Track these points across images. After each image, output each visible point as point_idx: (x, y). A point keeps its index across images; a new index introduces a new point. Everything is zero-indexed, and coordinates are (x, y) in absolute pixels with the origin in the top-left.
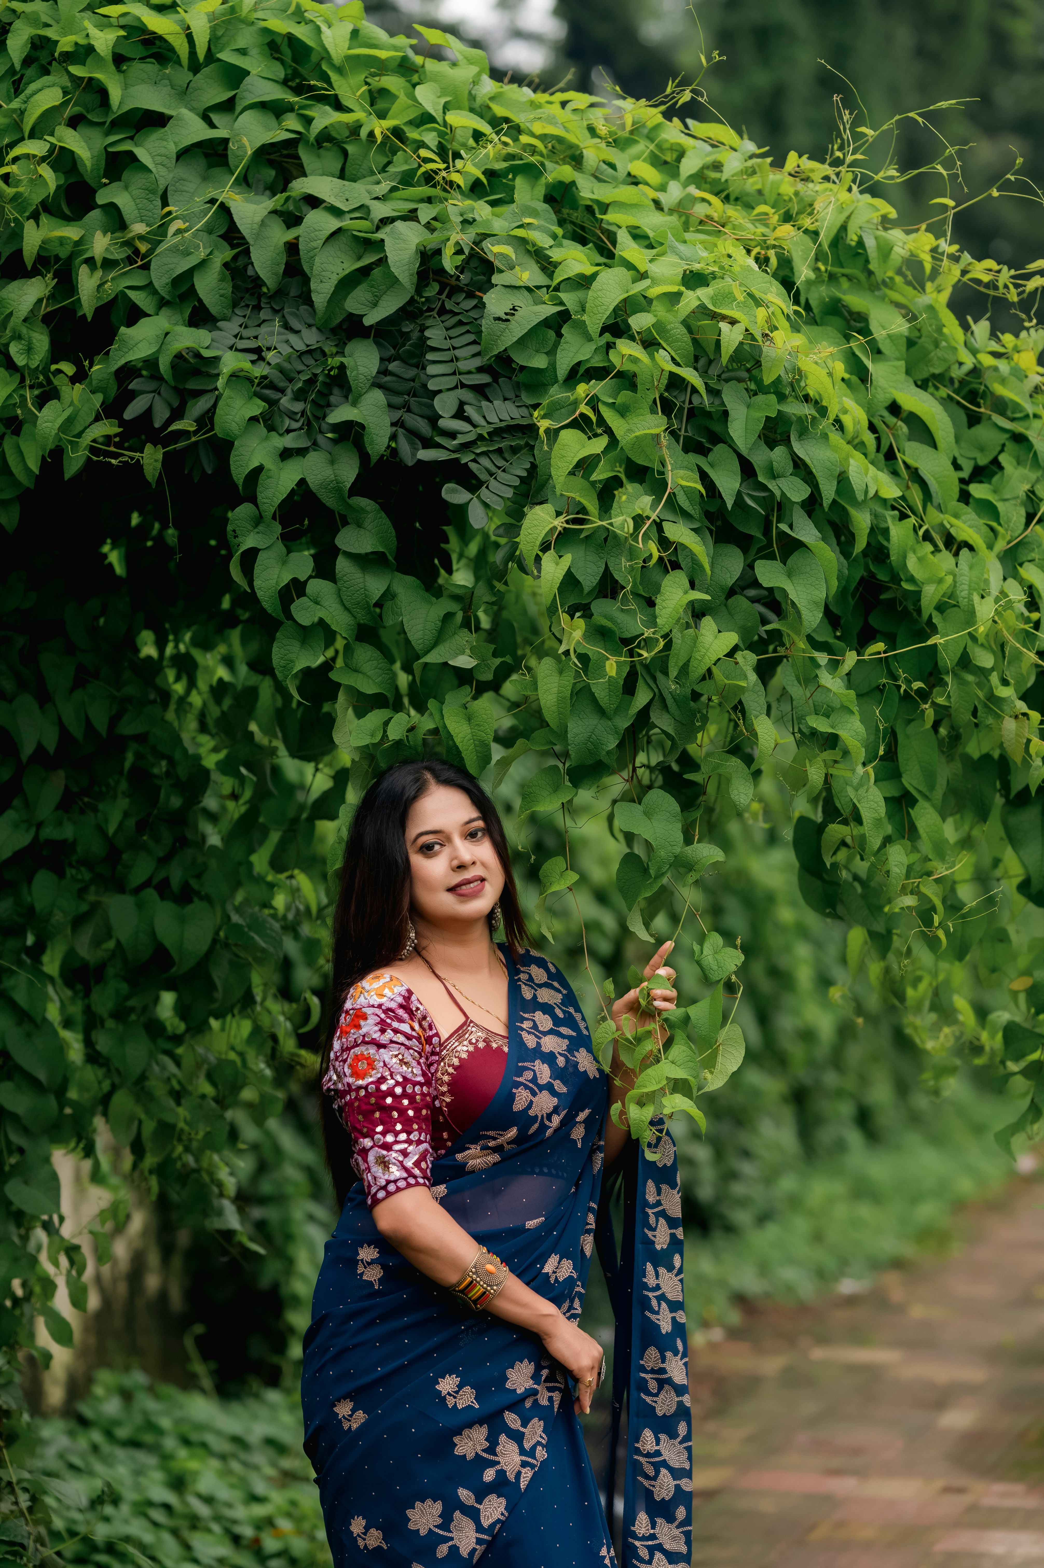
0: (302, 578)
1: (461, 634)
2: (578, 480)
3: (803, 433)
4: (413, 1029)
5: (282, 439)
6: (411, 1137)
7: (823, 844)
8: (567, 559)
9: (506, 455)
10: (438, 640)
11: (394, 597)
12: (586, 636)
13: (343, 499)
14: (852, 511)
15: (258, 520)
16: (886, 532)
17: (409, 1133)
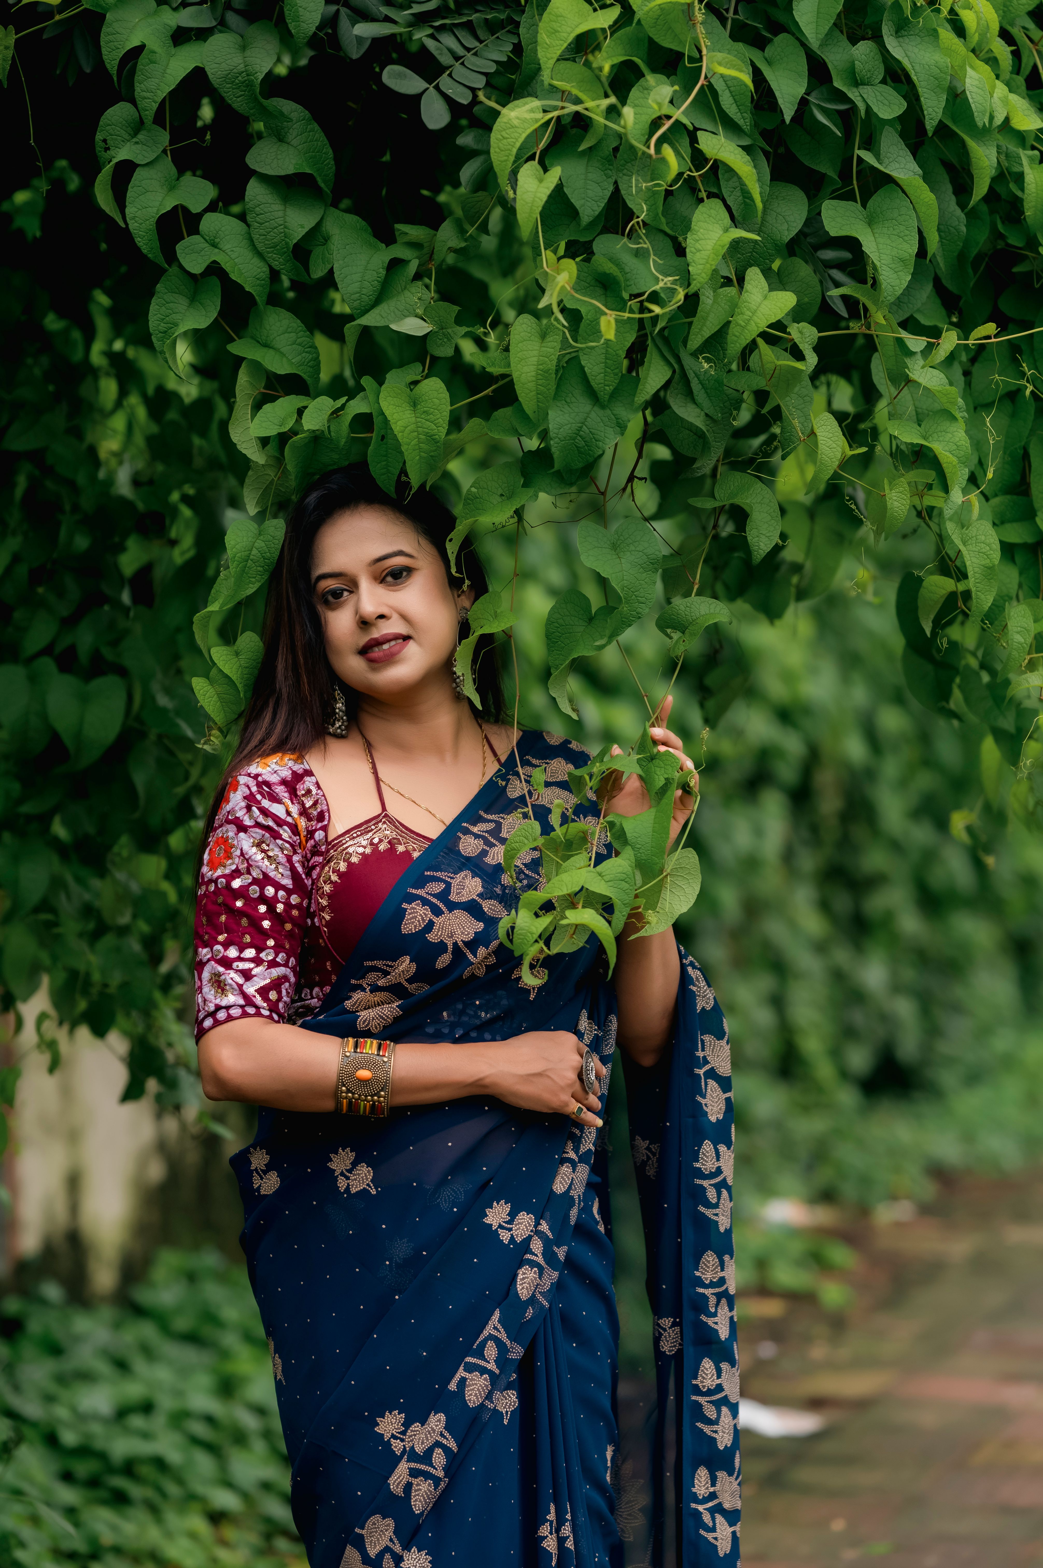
0: (195, 209)
1: (413, 290)
2: (576, 68)
3: (902, 27)
4: (288, 813)
5: (176, 15)
6: (263, 955)
7: (920, 603)
8: (555, 173)
9: (481, 34)
10: (381, 296)
11: (326, 239)
12: (580, 285)
13: (256, 99)
14: (971, 143)
15: (138, 126)
16: (1019, 178)
17: (259, 950)
